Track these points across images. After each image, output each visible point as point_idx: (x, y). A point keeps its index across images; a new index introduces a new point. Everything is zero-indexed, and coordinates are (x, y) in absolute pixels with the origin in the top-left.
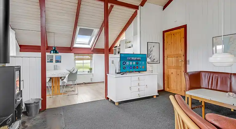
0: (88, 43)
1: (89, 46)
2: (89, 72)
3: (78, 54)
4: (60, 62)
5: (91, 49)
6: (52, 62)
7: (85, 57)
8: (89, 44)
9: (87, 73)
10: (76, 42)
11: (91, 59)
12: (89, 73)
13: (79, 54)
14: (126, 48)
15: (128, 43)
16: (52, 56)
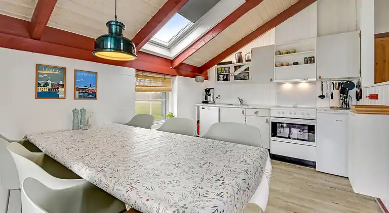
0: (166, 44)
3: (141, 73)
5: (171, 62)
8: (169, 48)
14: (282, 65)
15: (287, 53)
16: (63, 70)
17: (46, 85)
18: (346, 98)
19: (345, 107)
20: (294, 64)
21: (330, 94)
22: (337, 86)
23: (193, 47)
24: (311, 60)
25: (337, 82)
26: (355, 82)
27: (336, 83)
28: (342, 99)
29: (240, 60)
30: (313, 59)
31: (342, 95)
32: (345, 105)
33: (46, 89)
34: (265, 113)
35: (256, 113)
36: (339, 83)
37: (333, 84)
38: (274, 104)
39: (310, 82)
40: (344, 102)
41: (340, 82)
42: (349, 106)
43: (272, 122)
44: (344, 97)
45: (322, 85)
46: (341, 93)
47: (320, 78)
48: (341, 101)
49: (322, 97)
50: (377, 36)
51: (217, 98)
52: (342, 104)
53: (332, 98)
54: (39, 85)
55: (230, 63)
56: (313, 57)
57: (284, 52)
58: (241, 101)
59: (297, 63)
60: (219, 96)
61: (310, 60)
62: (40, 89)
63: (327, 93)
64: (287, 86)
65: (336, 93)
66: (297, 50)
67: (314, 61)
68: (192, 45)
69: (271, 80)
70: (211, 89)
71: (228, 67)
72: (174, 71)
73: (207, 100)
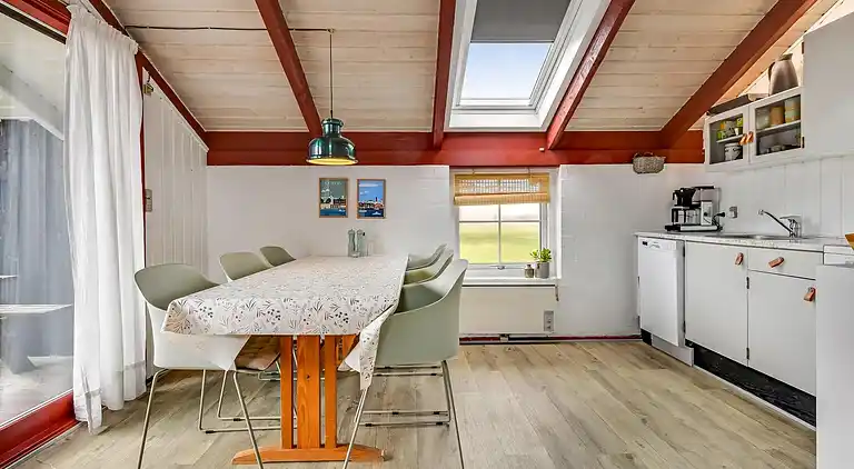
0: (527, 103)
1: (536, 122)
2: (531, 272)
3: (469, 172)
4: (381, 213)
5: (545, 135)
6: (344, 214)
7: (509, 186)
8: (534, 109)
9: (524, 279)
10: (463, 103)
11: (545, 200)
12: (535, 280)
13: (478, 172)
16: (345, 181)
17: (329, 200)
33: (328, 206)
35: (778, 263)
51: (724, 215)
54: (322, 201)
55: (745, 100)
62: (323, 206)
70: (699, 188)
71: (741, 116)
72: (551, 156)
73: (681, 221)
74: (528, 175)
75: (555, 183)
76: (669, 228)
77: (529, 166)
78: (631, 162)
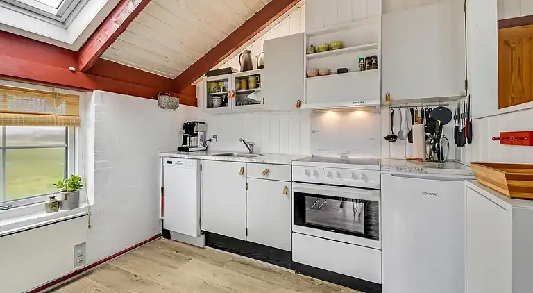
1: (70, 37)
2: (55, 205)
5: (75, 56)
11: (72, 123)
12: (61, 214)
14: (318, 75)
15: (328, 49)
18: (437, 140)
19: (436, 158)
20: (340, 71)
21: (405, 133)
22: (419, 116)
23: (114, 19)
24: (371, 64)
25: (420, 109)
26: (453, 108)
27: (417, 112)
28: (430, 143)
29: (247, 66)
30: (374, 61)
31: (428, 134)
32: (436, 157)
34: (283, 173)
35: (266, 172)
36: (422, 112)
37: (412, 112)
38: (308, 153)
39: (370, 109)
40: (434, 150)
41: (424, 108)
42: (443, 158)
43: (295, 193)
44: (434, 139)
45: (392, 114)
46: (426, 130)
47: (388, 98)
48: (428, 147)
49: (391, 138)
50: (502, 24)
51: (210, 140)
52: (430, 154)
53: (411, 141)
55: (229, 71)
56: (375, 57)
57: (322, 46)
58: (250, 146)
59: (345, 71)
60: (215, 137)
61: (369, 63)
63: (401, 132)
64: (331, 117)
65: (418, 129)
66: (345, 43)
67: (376, 64)
68: (110, 15)
69: (299, 104)
70: (198, 122)
71: (227, 80)
72: (83, 78)
73: (188, 145)
74: (53, 94)
75: (86, 107)
76: (180, 149)
77: (53, 85)
78: (156, 98)
